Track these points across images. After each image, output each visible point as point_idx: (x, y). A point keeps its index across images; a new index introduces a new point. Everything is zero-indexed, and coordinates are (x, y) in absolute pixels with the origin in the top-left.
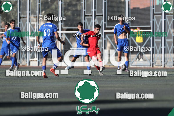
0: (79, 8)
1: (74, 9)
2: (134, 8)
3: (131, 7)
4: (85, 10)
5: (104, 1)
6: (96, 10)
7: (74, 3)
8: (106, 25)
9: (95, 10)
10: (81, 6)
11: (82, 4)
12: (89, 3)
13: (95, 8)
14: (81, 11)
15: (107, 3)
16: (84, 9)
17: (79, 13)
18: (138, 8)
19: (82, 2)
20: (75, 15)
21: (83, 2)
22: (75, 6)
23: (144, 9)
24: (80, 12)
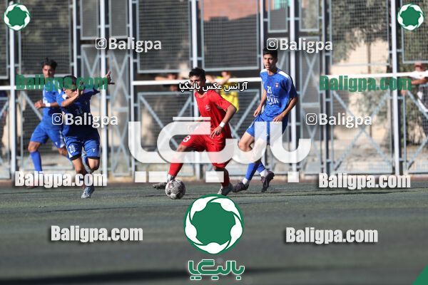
0: (62, 21)
1: (49, 24)
2: (214, 20)
3: (205, 17)
4: (81, 27)
5: (131, 3)
6: (109, 26)
7: (49, 8)
8: (138, 66)
9: (107, 26)
10: (69, 17)
11: (72, 10)
12: (90, 6)
13: (107, 22)
14: (70, 30)
15: (140, 6)
16: (78, 23)
17: (62, 34)
18: (225, 19)
19: (70, 6)
20: (54, 39)
21: (74, 6)
22: (53, 15)
23: (241, 20)
24: (68, 32)
